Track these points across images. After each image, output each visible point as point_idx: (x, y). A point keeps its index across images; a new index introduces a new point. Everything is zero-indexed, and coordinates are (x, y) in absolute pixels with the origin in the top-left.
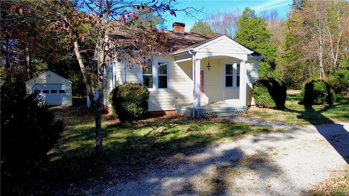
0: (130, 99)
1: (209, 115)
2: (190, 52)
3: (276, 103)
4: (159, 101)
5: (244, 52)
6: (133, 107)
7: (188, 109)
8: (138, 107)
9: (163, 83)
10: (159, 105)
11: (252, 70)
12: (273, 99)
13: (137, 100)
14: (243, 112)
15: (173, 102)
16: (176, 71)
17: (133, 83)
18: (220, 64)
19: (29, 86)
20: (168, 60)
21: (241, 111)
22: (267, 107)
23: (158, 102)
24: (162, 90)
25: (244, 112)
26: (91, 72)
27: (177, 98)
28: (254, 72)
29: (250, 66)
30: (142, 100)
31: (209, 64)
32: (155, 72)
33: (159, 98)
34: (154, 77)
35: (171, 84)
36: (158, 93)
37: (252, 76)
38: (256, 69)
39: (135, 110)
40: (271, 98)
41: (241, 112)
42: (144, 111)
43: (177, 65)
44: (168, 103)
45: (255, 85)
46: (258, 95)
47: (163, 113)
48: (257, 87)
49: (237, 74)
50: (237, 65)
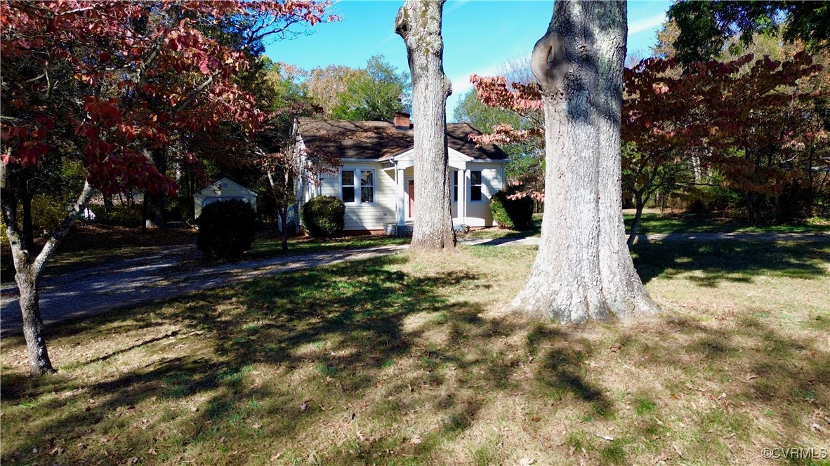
0: (321, 213)
2: (391, 161)
4: (362, 217)
5: (459, 159)
6: (325, 222)
7: (394, 227)
8: (330, 223)
9: (367, 196)
10: (362, 223)
11: (494, 178)
13: (330, 215)
15: (379, 220)
16: (384, 181)
17: (327, 196)
19: (198, 199)
20: (374, 168)
21: (457, 230)
23: (360, 219)
24: (366, 205)
26: (281, 186)
27: (385, 215)
28: (496, 180)
29: (490, 173)
30: (334, 215)
32: (356, 183)
33: (362, 214)
34: (355, 188)
35: (378, 197)
36: (360, 207)
37: (494, 187)
38: (499, 177)
39: (327, 225)
42: (338, 228)
43: (385, 174)
44: (374, 221)
45: (492, 198)
46: (495, 212)
47: (368, 232)
48: (493, 202)
49: (472, 184)
50: (472, 173)
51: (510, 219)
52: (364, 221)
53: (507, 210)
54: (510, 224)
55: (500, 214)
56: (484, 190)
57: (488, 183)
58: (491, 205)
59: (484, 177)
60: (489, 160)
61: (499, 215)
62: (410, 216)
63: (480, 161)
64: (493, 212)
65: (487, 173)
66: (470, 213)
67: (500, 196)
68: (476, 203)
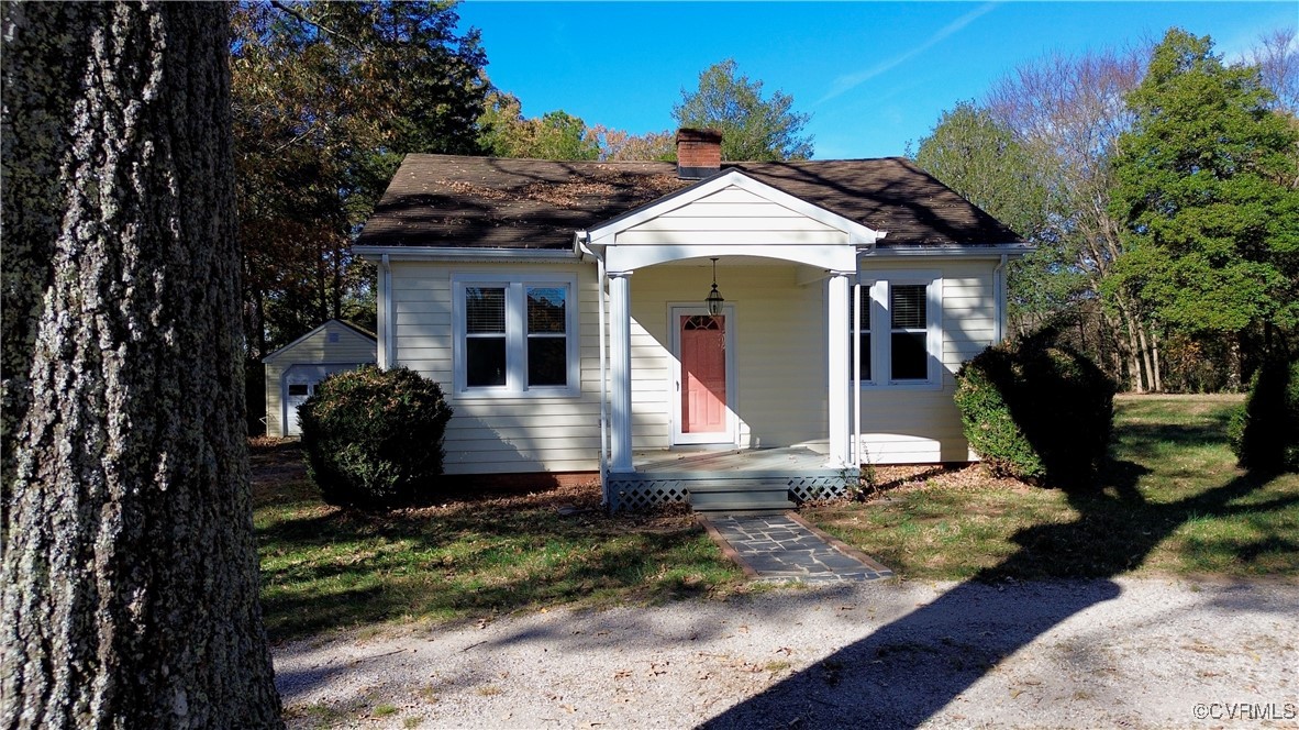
1: (670, 501)
3: (1041, 456)
4: (536, 433)
5: (834, 238)
6: (354, 458)
8: (372, 459)
9: (548, 366)
10: (535, 450)
11: (972, 308)
12: (1029, 438)
14: (840, 494)
15: (589, 443)
18: (804, 286)
21: (828, 490)
22: (1010, 475)
23: (531, 439)
24: (543, 393)
25: (845, 495)
28: (978, 315)
29: (958, 292)
31: (715, 291)
32: (514, 326)
33: (538, 422)
34: (509, 342)
35: (581, 370)
36: (527, 402)
37: (972, 336)
38: (989, 305)
40: (1018, 435)
41: (828, 495)
42: (403, 475)
44: (570, 444)
45: (962, 373)
46: (973, 419)
47: (548, 480)
48: (966, 385)
49: (894, 326)
50: (895, 291)
51: (1026, 448)
52: (544, 445)
53: (1017, 417)
54: (1033, 464)
55: (994, 427)
56: (937, 343)
57: (952, 325)
58: (959, 396)
59: (935, 303)
60: (955, 249)
61: (988, 434)
62: (685, 430)
63: (920, 251)
64: (965, 420)
65: (948, 292)
66: (873, 421)
67: (988, 363)
68: (909, 387)
